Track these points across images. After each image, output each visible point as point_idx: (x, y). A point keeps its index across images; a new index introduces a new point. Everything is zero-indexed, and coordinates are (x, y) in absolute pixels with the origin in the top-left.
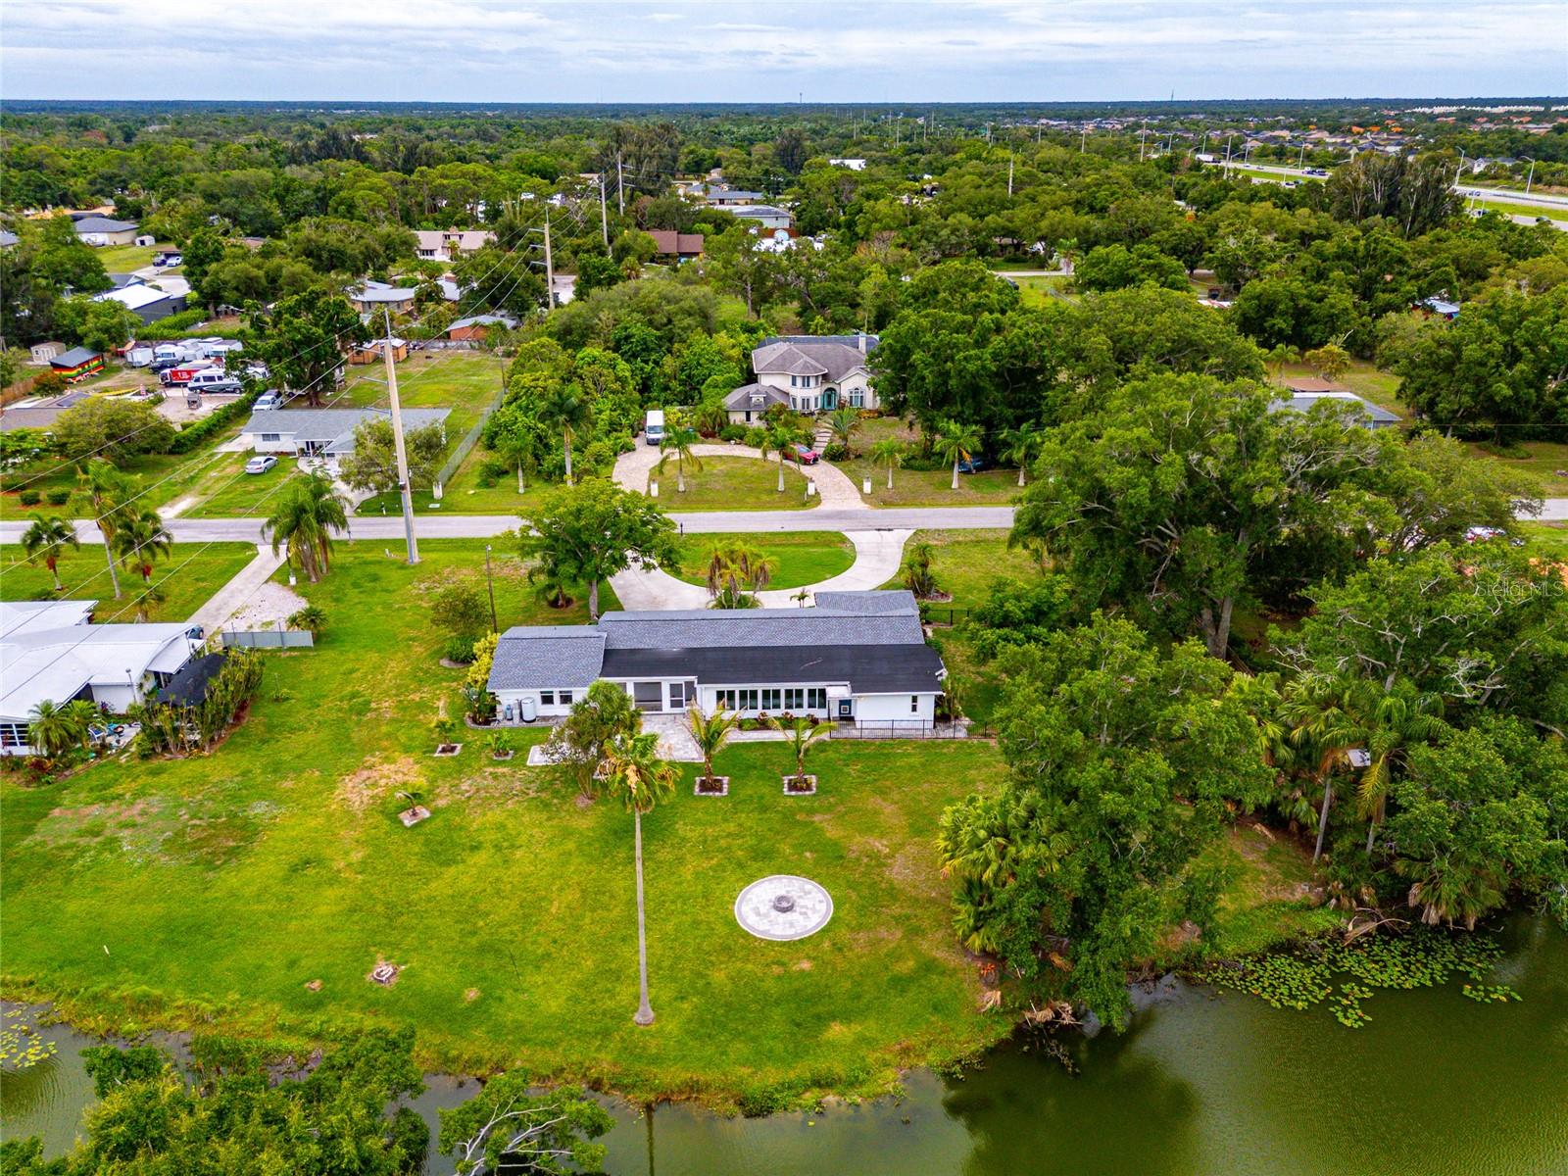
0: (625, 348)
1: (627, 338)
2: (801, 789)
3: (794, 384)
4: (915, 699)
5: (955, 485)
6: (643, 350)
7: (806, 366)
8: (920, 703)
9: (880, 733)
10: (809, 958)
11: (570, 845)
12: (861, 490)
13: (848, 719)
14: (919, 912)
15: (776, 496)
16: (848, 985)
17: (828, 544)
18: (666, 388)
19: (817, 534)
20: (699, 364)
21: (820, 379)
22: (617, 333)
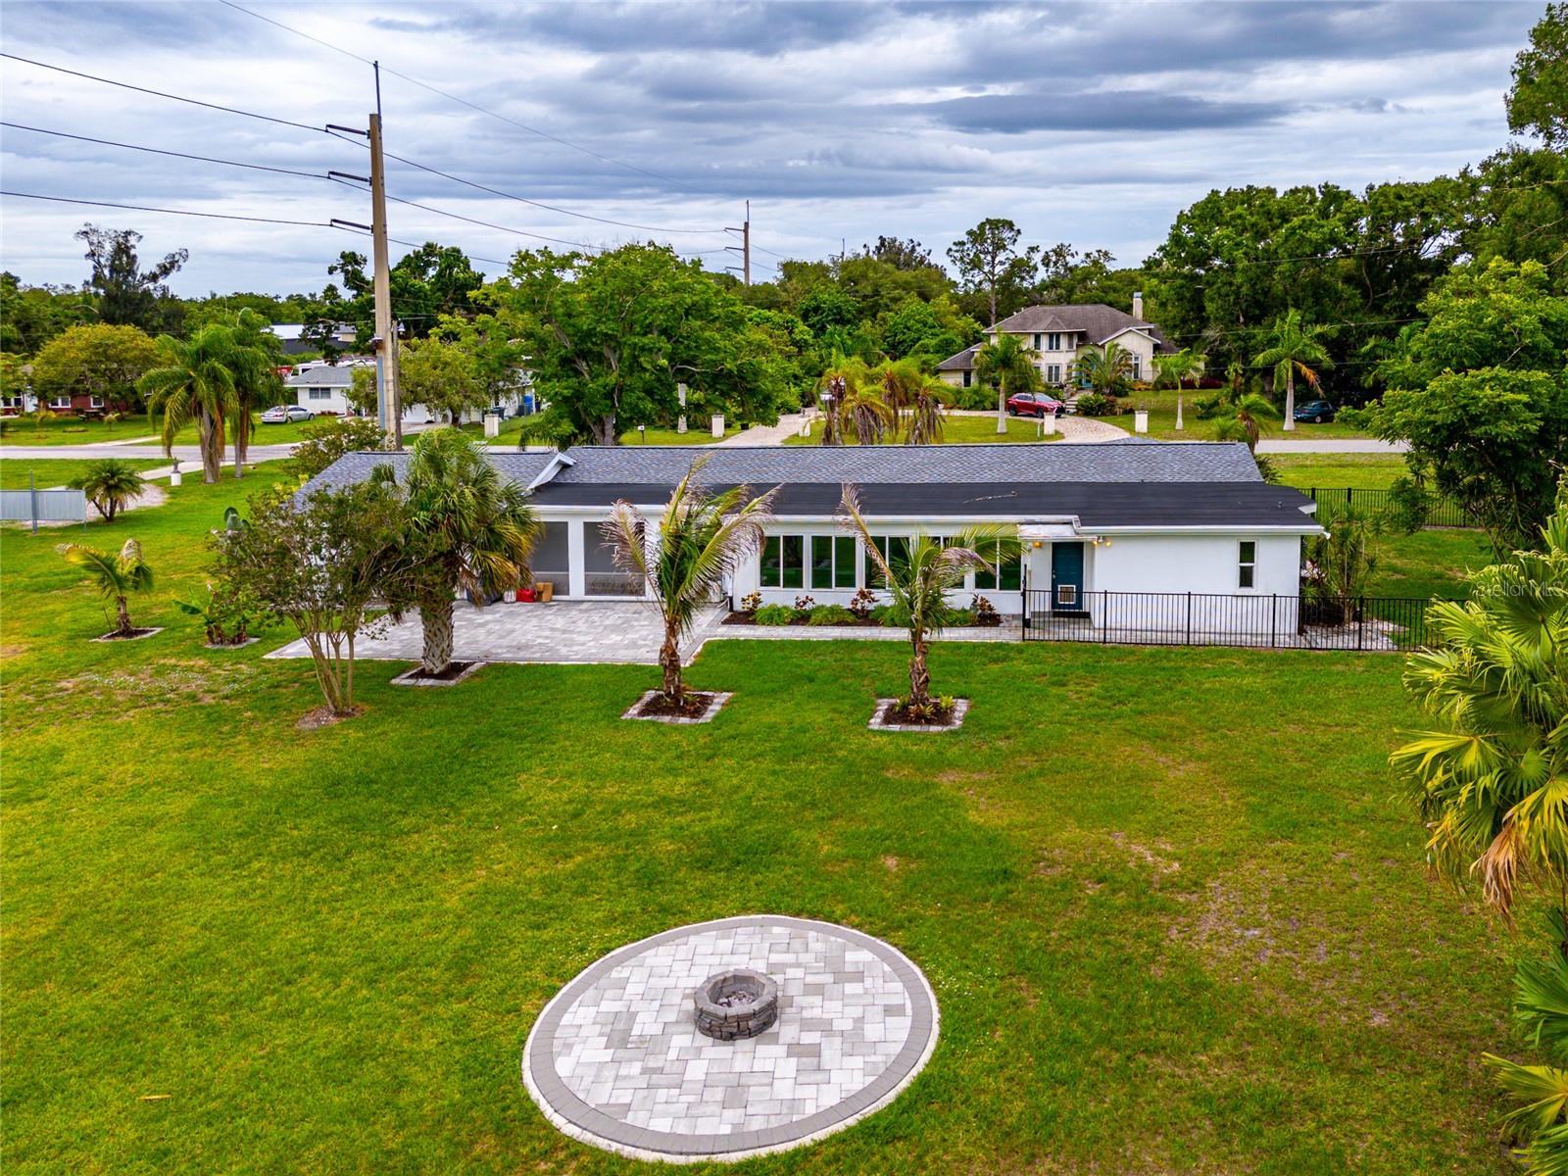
0: (813, 320)
1: (817, 310)
2: (920, 719)
3: (1037, 346)
4: (1247, 551)
6: (837, 321)
7: (1055, 322)
12: (1129, 430)
13: (1072, 615)
20: (908, 329)
21: (1075, 341)
22: (805, 302)
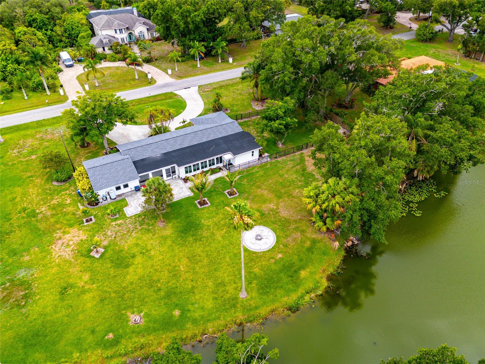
3: (116, 32)
5: (199, 66)
7: (119, 25)
8: (254, 153)
9: (246, 166)
10: (279, 253)
11: (169, 242)
12: (167, 73)
13: (230, 164)
14: (300, 224)
15: (138, 81)
16: (296, 257)
17: (171, 98)
18: (61, 41)
19: (165, 94)
21: (126, 29)
22: (28, 18)
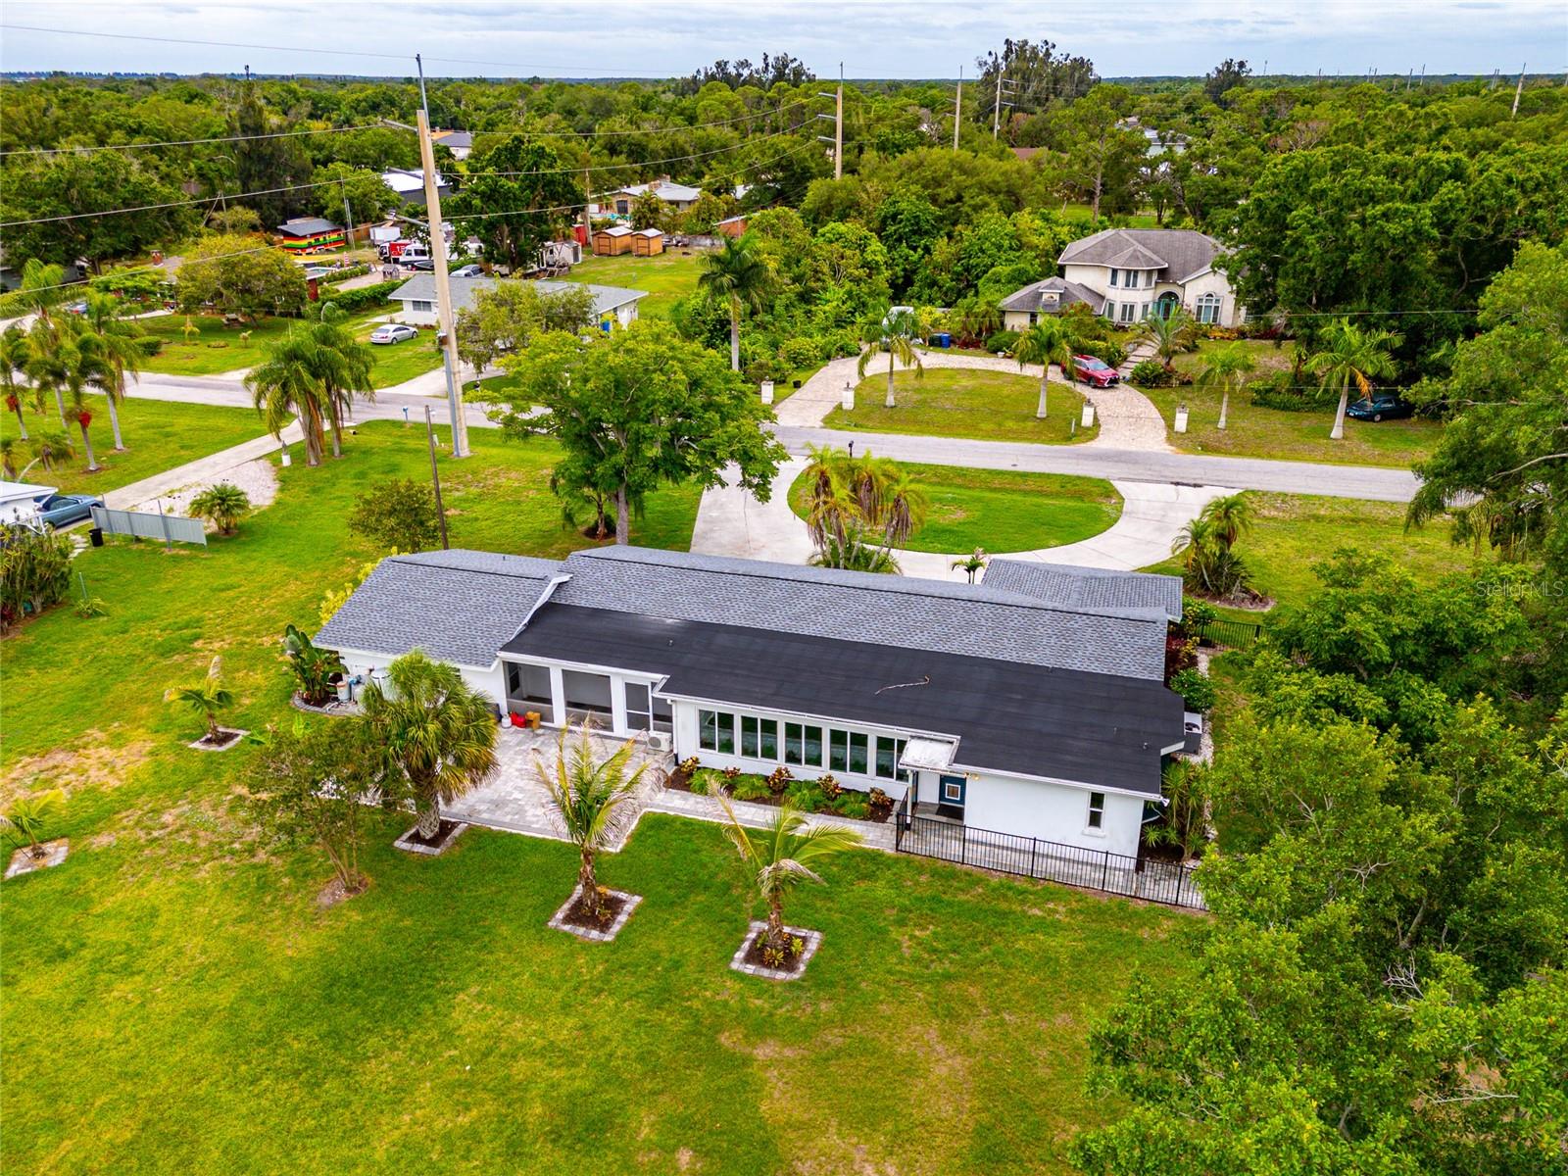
0: (891, 229)
1: (894, 217)
3: (1114, 283)
4: (1097, 800)
5: (1337, 432)
6: (914, 232)
7: (1134, 257)
8: (1109, 810)
9: (1007, 858)
12: (1170, 426)
13: (952, 812)
15: (1030, 424)
17: (1080, 496)
18: (933, 284)
19: (1066, 480)
20: (983, 251)
21: (1155, 277)
22: (884, 208)
